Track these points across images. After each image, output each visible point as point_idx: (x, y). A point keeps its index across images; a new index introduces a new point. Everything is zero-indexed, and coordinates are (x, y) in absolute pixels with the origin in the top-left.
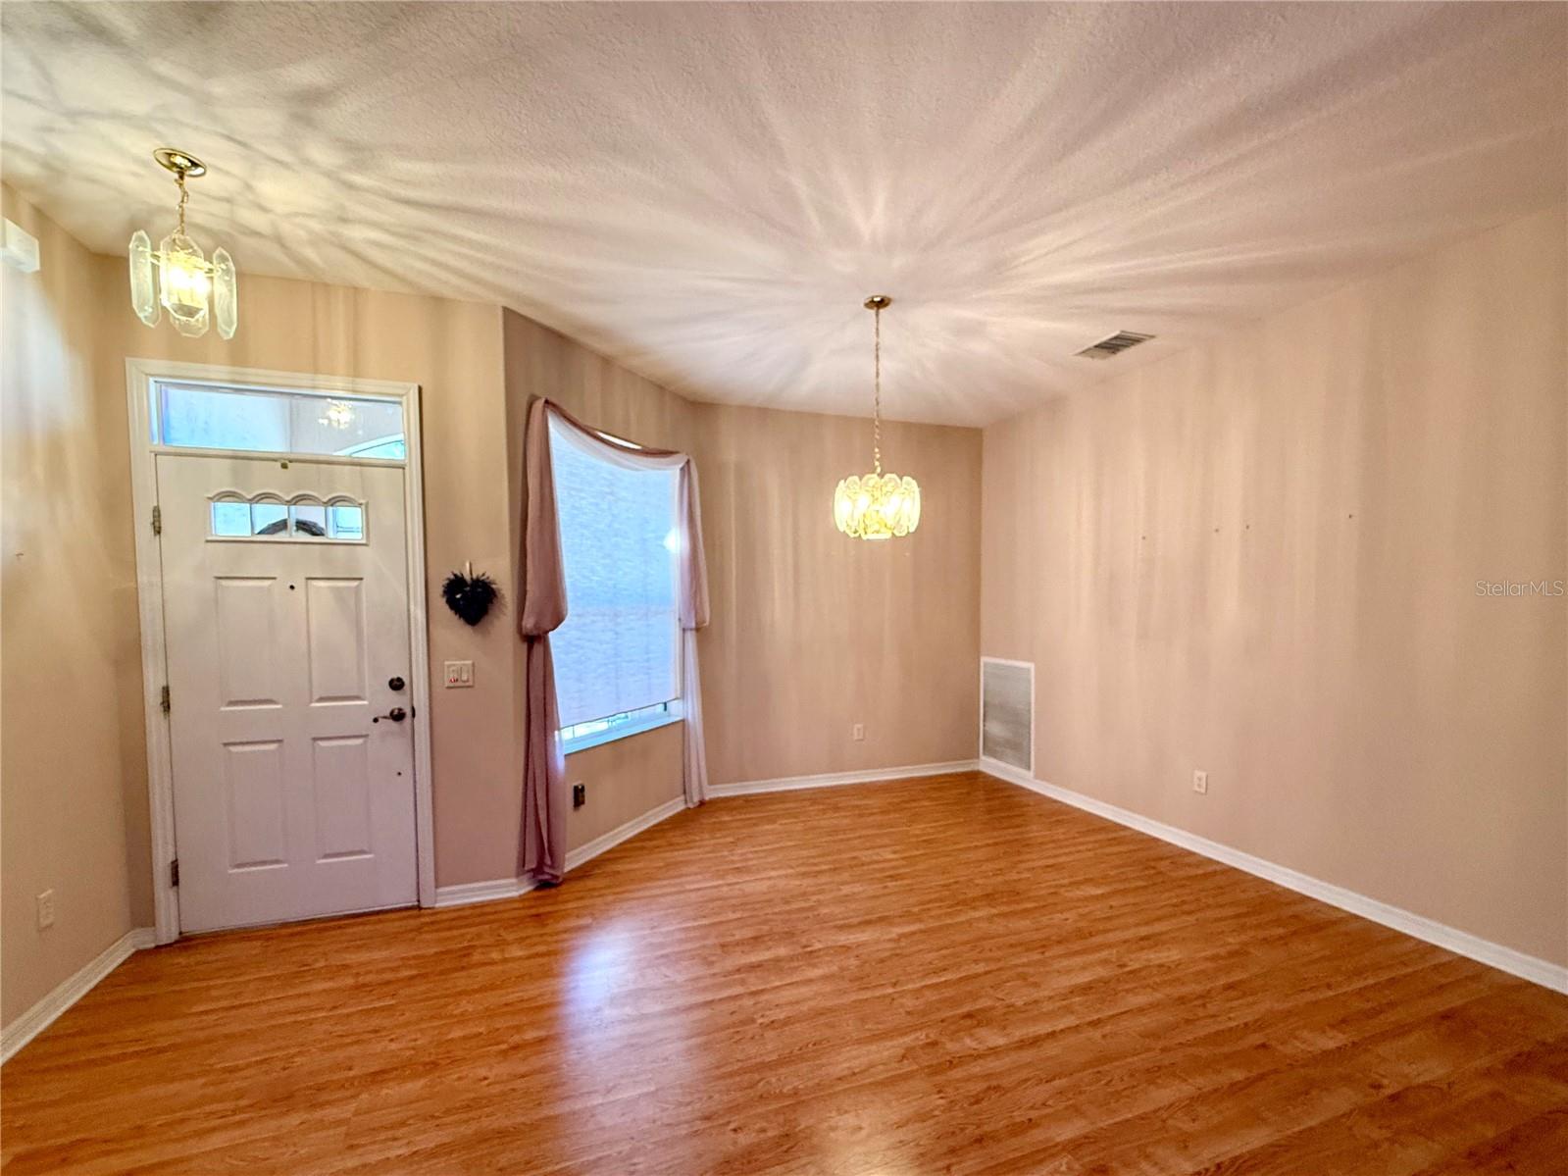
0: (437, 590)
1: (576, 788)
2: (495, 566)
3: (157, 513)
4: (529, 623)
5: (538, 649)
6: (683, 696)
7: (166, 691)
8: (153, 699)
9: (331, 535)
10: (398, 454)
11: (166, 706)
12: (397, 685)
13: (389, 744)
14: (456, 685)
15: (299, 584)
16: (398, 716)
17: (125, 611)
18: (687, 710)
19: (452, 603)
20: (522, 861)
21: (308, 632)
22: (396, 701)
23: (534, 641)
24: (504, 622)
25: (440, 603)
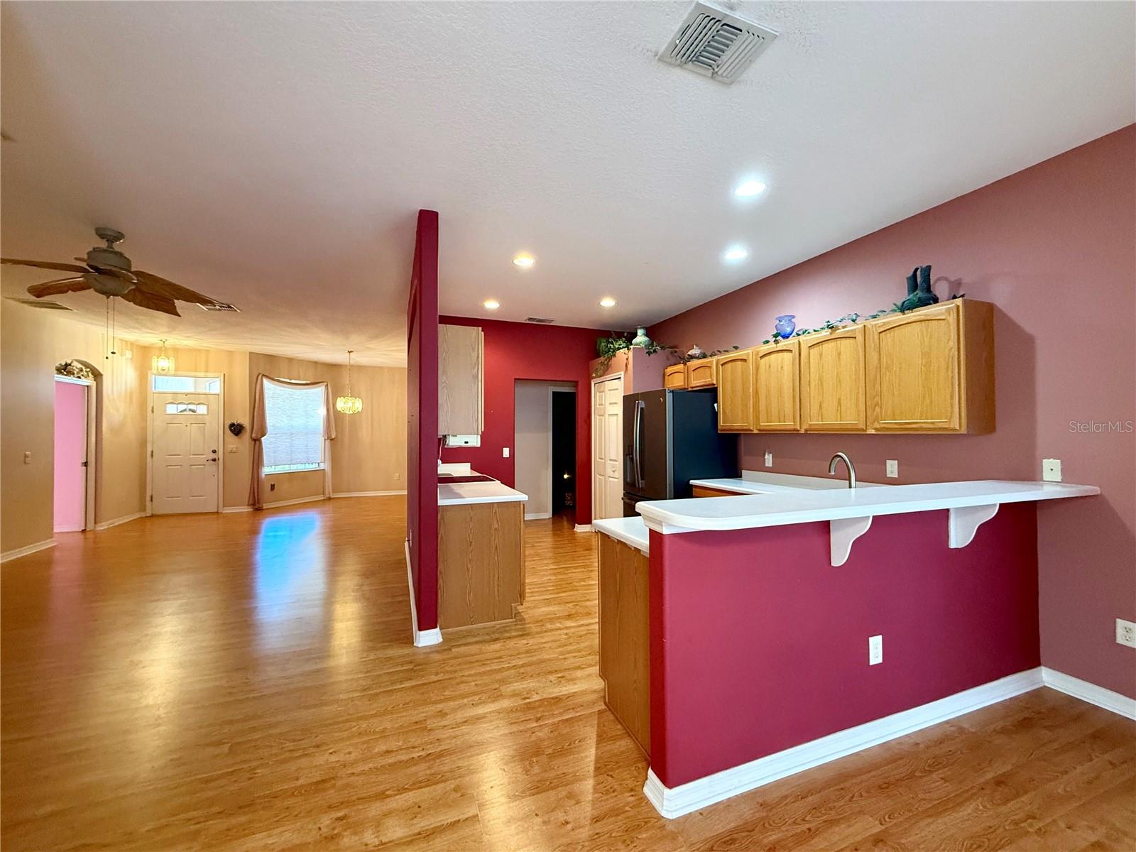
0: (227, 426)
1: (271, 485)
2: (245, 421)
3: (153, 408)
4: (254, 436)
5: (257, 442)
6: (324, 462)
7: (152, 452)
8: (149, 453)
9: (198, 412)
10: (218, 392)
11: (152, 456)
12: (214, 452)
13: (211, 468)
14: (231, 452)
15: (189, 425)
16: (214, 460)
17: (144, 430)
18: (325, 466)
19: (231, 430)
20: (249, 502)
21: (190, 437)
22: (214, 456)
23: (257, 441)
24: (246, 436)
25: (228, 431)
